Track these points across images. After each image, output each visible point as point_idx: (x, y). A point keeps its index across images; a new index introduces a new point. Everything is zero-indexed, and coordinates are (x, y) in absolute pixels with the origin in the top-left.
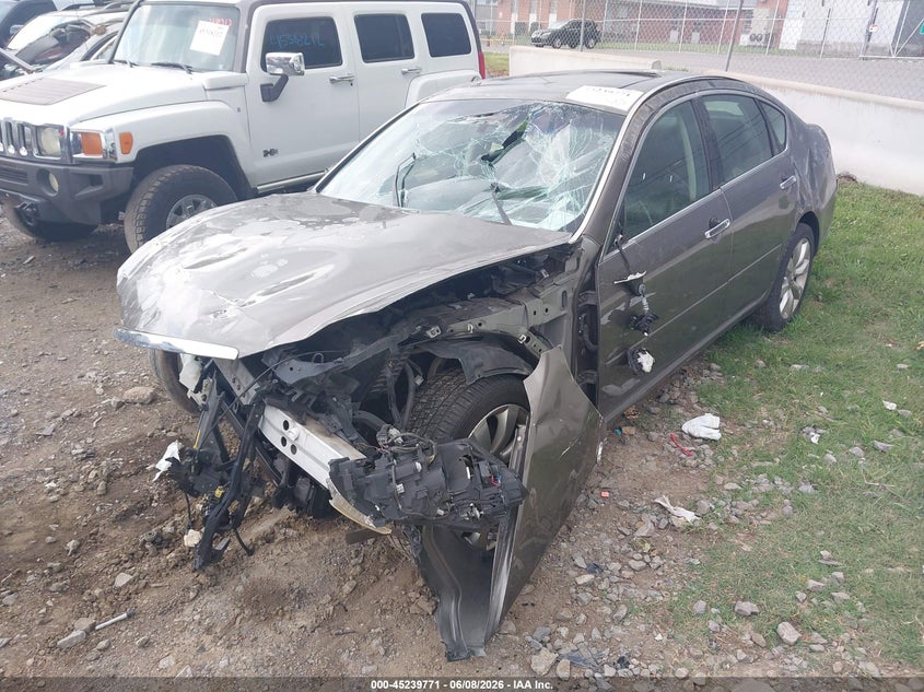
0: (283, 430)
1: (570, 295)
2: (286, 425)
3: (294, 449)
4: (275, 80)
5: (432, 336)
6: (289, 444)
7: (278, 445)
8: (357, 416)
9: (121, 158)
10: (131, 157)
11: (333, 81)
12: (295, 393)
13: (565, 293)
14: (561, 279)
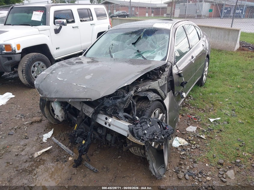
0: (106, 120)
1: (167, 78)
2: (106, 119)
3: (110, 125)
4: (58, 28)
5: (140, 91)
6: (108, 124)
7: (104, 125)
8: (124, 114)
9: (17, 51)
10: (20, 51)
11: (73, 27)
12: (109, 109)
13: (166, 77)
14: (165, 73)
